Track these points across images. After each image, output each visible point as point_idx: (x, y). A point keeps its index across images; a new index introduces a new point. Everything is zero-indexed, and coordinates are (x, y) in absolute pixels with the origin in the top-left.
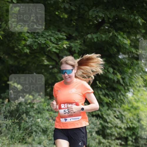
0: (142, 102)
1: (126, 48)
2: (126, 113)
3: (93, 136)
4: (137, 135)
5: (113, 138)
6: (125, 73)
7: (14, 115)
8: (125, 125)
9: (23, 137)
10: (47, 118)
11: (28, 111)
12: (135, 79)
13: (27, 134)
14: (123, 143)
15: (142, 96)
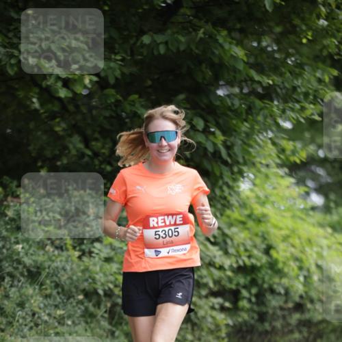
0: (273, 203)
2: (234, 230)
4: (262, 286)
5: (204, 292)
6: (234, 133)
8: (233, 259)
10: (39, 243)
12: (257, 147)
14: (227, 304)
15: (274, 188)
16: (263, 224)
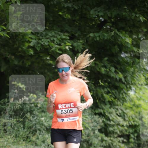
0: (143, 100)
1: (128, 47)
2: (128, 111)
3: (96, 134)
4: (139, 133)
5: (116, 136)
6: (128, 72)
7: (18, 114)
8: (127, 122)
9: (27, 135)
10: (50, 117)
11: (32, 110)
12: (137, 77)
13: (31, 133)
14: (125, 140)
15: (144, 94)
16: (139, 108)
